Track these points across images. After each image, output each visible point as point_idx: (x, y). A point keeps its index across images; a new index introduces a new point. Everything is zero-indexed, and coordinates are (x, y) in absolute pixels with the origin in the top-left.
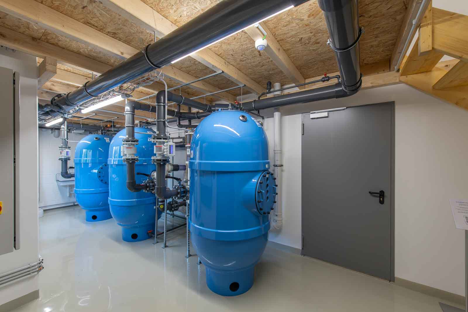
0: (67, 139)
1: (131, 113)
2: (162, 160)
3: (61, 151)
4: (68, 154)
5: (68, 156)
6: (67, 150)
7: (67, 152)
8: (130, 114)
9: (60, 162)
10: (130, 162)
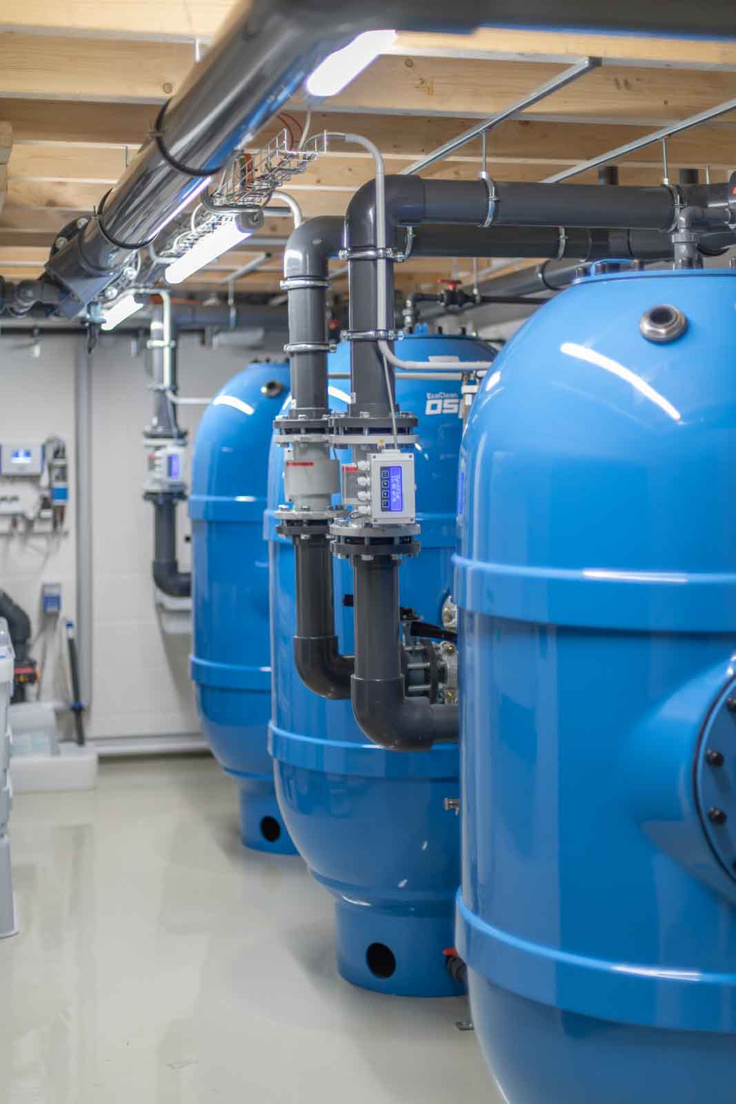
0: (175, 392)
1: (308, 283)
2: (366, 542)
3: (150, 451)
4: (174, 469)
5: (173, 480)
6: (171, 448)
7: (170, 459)
8: (305, 287)
9: (149, 509)
10: (303, 537)
